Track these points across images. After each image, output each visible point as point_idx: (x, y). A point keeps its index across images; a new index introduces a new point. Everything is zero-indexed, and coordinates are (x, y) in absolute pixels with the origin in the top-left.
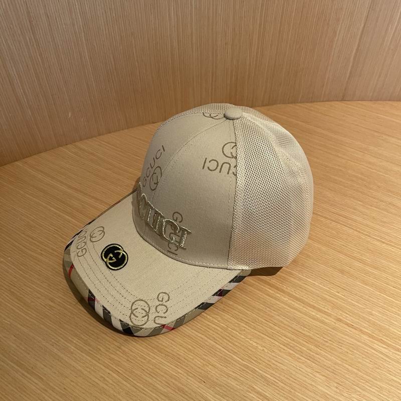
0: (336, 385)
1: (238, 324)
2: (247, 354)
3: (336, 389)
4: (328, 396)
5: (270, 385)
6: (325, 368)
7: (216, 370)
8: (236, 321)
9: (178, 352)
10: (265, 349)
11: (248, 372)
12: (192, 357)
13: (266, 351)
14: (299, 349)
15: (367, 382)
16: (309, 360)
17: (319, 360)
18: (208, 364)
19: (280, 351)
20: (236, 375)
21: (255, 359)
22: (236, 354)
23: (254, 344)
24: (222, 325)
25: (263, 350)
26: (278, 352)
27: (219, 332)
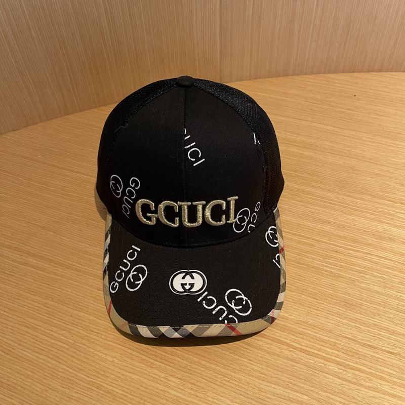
0: (190, 386)
1: (87, 336)
2: (95, 369)
3: (190, 391)
4: (181, 400)
5: (116, 400)
6: (181, 369)
7: (57, 393)
8: (85, 333)
9: (14, 381)
10: (115, 359)
11: (93, 390)
12: (29, 384)
13: (116, 361)
14: (153, 353)
15: (225, 376)
16: (164, 363)
17: (174, 361)
18: (47, 389)
19: (132, 359)
20: (79, 396)
21: (103, 373)
22: (81, 371)
23: (104, 356)
24: (69, 340)
25: (113, 362)
26: (130, 361)
27: (65, 350)
